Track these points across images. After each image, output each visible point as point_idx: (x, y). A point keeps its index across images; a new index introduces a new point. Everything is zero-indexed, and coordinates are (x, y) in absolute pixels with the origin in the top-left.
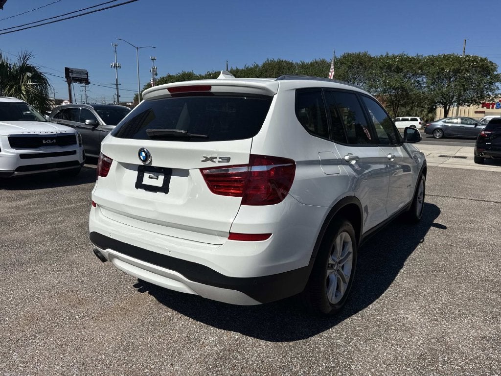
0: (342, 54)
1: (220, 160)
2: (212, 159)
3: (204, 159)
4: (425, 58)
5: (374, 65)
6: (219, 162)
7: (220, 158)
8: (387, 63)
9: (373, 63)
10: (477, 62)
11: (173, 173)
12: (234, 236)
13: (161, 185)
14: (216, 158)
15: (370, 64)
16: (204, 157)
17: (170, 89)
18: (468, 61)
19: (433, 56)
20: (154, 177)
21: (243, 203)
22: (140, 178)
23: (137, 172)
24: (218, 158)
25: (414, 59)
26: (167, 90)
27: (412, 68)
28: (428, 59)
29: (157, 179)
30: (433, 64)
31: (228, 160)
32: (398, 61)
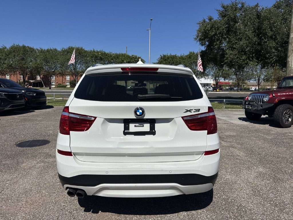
0: (68, 47)
1: (195, 111)
2: (190, 111)
3: (186, 111)
4: (114, 54)
5: (87, 55)
6: (194, 112)
7: (195, 110)
8: (95, 55)
9: (87, 54)
10: (137, 59)
11: (156, 121)
12: (207, 153)
13: (149, 130)
14: (193, 110)
15: (85, 54)
16: (185, 110)
17: (122, 69)
18: (133, 58)
19: (117, 53)
20: (140, 126)
21: (208, 133)
22: (126, 128)
23: (123, 124)
24: (194, 110)
25: (109, 54)
26: (120, 69)
27: (108, 59)
28: (115, 55)
29: (143, 126)
30: (118, 58)
31: (199, 110)
32: (100, 54)
